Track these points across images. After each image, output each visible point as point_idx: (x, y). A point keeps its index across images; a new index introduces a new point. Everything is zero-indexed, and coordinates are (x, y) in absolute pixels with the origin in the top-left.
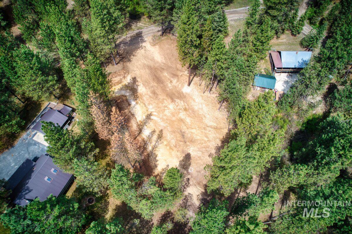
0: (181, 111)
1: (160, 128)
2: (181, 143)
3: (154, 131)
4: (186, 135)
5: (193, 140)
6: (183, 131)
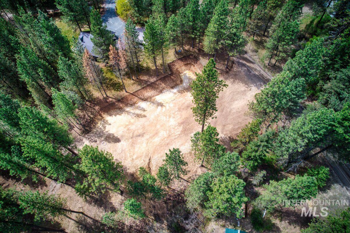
0: (168, 132)
1: (147, 115)
2: (131, 134)
3: (144, 110)
4: (140, 138)
5: (133, 145)
6: (145, 135)
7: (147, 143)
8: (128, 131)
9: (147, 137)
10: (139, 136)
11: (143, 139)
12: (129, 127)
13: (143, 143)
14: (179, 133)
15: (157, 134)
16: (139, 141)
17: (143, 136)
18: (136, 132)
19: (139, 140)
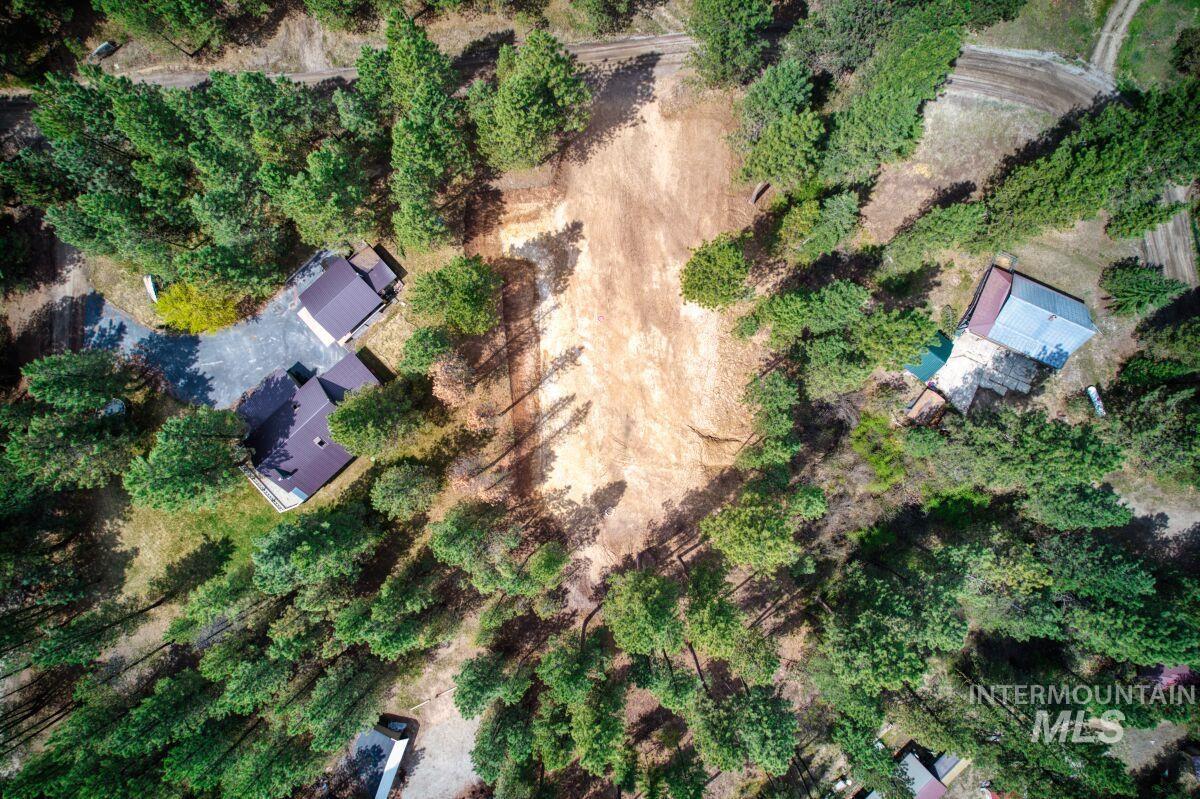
0: (650, 364)
2: (616, 445)
4: (634, 430)
5: (644, 450)
6: (633, 417)
7: (655, 419)
8: (604, 450)
9: (639, 414)
10: (628, 429)
11: (640, 425)
12: (594, 443)
13: (650, 429)
14: (665, 339)
15: (642, 390)
16: (641, 434)
17: (633, 422)
18: (615, 433)
19: (639, 432)
